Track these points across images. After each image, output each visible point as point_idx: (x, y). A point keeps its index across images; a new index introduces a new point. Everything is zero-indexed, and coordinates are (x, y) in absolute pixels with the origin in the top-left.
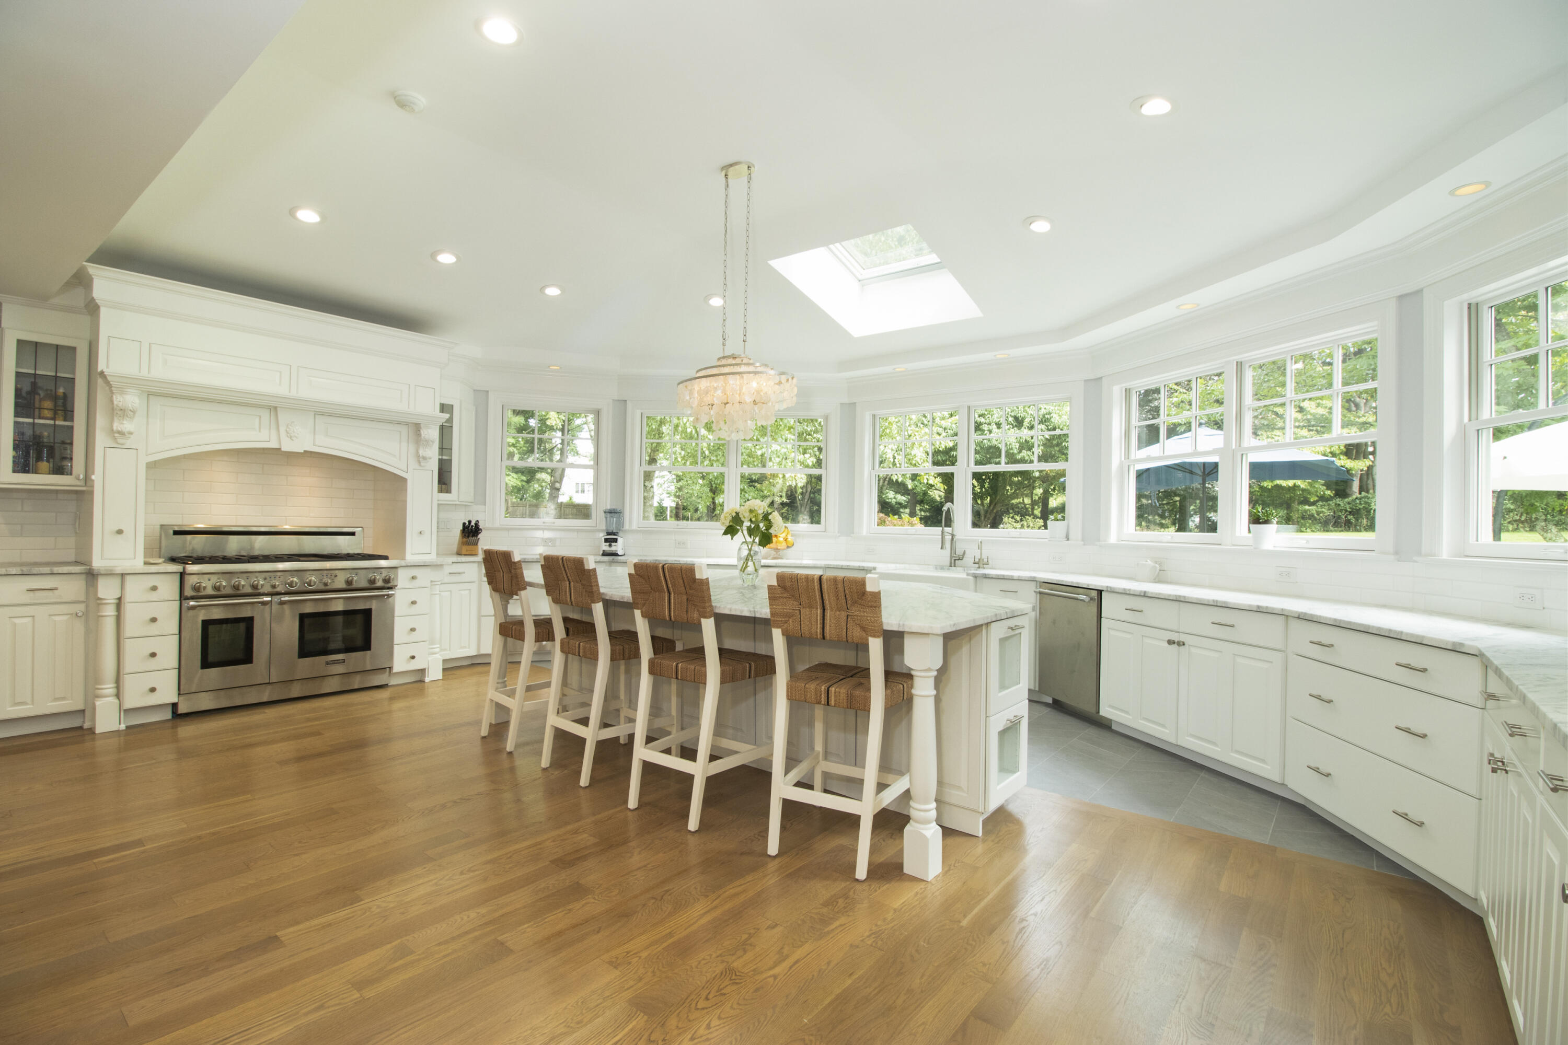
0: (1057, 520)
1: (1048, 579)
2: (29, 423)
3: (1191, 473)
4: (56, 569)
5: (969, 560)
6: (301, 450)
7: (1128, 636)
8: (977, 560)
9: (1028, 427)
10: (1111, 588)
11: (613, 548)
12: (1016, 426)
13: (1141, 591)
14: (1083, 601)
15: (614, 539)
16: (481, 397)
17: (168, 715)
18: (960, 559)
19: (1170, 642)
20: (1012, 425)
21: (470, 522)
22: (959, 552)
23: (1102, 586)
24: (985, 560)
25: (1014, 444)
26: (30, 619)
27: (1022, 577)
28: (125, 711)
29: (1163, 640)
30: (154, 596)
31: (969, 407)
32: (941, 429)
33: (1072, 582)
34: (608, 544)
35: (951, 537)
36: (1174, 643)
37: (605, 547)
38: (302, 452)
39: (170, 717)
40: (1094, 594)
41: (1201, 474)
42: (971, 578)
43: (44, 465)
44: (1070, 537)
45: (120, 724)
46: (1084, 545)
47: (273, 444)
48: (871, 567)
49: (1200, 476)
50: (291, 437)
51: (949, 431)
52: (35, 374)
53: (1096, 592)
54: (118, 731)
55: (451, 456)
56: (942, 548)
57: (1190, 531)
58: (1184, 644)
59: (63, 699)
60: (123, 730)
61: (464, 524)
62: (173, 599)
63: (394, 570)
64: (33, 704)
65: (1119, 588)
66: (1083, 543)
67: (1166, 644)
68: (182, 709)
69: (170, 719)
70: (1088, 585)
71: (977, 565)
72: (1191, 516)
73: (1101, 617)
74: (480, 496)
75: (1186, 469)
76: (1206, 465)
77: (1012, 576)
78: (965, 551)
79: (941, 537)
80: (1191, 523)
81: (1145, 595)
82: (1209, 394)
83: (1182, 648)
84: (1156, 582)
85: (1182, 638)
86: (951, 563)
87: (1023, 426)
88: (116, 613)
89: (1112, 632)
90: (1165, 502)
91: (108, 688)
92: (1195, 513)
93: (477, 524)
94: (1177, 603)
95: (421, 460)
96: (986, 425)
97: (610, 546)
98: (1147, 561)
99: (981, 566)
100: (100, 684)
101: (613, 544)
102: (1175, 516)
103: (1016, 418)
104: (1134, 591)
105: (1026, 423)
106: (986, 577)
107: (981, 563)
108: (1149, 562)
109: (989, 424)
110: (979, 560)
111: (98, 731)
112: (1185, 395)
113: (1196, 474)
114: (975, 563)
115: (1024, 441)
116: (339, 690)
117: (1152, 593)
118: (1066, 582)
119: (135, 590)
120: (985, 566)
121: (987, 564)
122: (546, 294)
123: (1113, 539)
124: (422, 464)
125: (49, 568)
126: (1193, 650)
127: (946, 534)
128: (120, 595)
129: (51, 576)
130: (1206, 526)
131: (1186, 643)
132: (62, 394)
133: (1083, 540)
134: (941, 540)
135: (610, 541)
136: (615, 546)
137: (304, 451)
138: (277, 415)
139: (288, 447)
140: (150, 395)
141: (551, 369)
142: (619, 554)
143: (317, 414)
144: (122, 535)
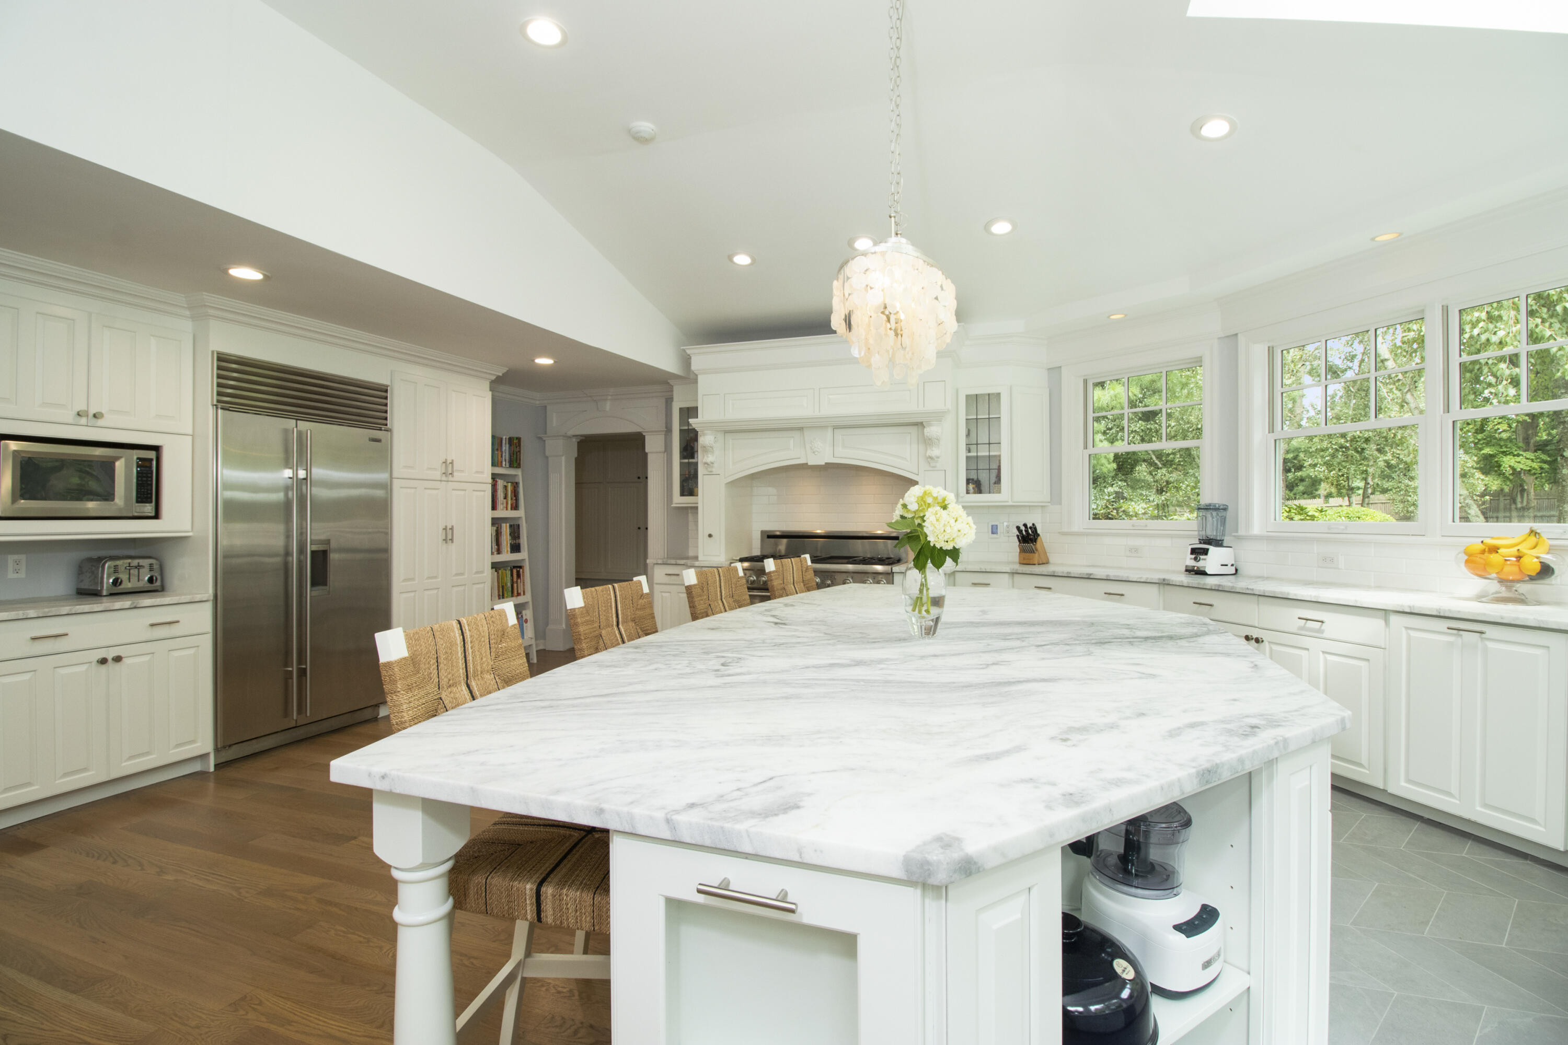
6: (822, 462)
11: (1200, 564)
15: (1204, 549)
16: (1055, 372)
21: (1025, 526)
34: (1193, 556)
37: (1190, 561)
38: (824, 464)
47: (802, 461)
50: (814, 452)
55: (1000, 451)
74: (1057, 494)
93: (1034, 528)
97: (1197, 559)
101: (1202, 557)
124: (932, 464)
135: (1197, 552)
136: (1205, 559)
137: (826, 463)
138: (803, 434)
139: (813, 461)
140: (726, 432)
141: (1113, 319)
142: (1209, 573)
143: (835, 428)
144: (712, 538)
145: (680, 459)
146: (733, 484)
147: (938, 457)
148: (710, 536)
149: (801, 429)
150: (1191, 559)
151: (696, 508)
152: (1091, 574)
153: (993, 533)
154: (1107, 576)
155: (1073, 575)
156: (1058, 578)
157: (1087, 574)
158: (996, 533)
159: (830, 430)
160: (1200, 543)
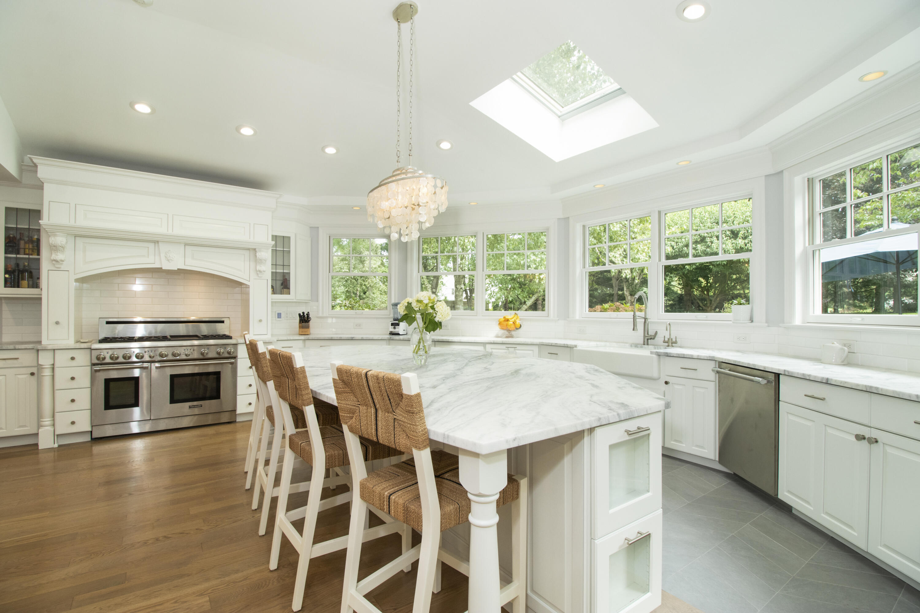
0: (741, 304)
1: (725, 359)
2: (14, 258)
3: (885, 262)
4: (18, 347)
5: (659, 339)
6: (175, 268)
7: (809, 423)
8: (666, 339)
9: (742, 238)
10: (788, 372)
11: (396, 330)
12: (733, 237)
13: (823, 378)
14: (759, 382)
15: (397, 323)
16: (314, 230)
17: (89, 439)
18: (653, 338)
19: (860, 438)
20: (730, 237)
21: (303, 313)
22: (651, 333)
23: (779, 370)
24: (674, 340)
25: (731, 250)
26: (4, 377)
27: (701, 356)
28: (57, 435)
29: (853, 434)
30: (74, 363)
31: (659, 212)
32: (674, 243)
33: (749, 364)
34: (393, 327)
35: (643, 320)
36: (864, 438)
37: (391, 329)
38: (177, 269)
39: (90, 439)
40: (772, 377)
41: (895, 262)
42: (654, 356)
43: (25, 283)
44: (754, 320)
45: (54, 444)
46: (768, 326)
47: (157, 266)
48: (573, 345)
49: (894, 264)
50: (168, 260)
51: (680, 244)
52: (17, 228)
53: (773, 374)
54: (53, 448)
55: (290, 270)
56: (634, 330)
57: (886, 312)
58: (877, 442)
59: (25, 426)
60: (55, 448)
61: (300, 314)
62: (87, 365)
63: (235, 345)
64: (6, 430)
65: (798, 373)
66: (766, 324)
67: (854, 439)
68: (95, 435)
69: (89, 441)
70: (765, 367)
71: (667, 344)
72: (887, 300)
73: (779, 401)
74: (315, 296)
75: (880, 259)
76: (900, 255)
77: (692, 355)
78: (656, 332)
79: (633, 320)
80: (886, 306)
81: (827, 382)
82: (900, 200)
83: (874, 446)
84: (844, 365)
85: (875, 434)
86: (644, 342)
87: (738, 237)
88: (52, 374)
89: (791, 417)
90: (863, 290)
91: (47, 421)
92: (890, 298)
93: (308, 314)
94: (867, 394)
95: (258, 272)
96: (708, 238)
97: (394, 328)
98: (833, 343)
99: (670, 344)
100: (42, 419)
101: (397, 327)
102: (872, 300)
103: (732, 232)
104: (815, 377)
105: (740, 235)
106: (667, 355)
107: (670, 342)
108: (837, 345)
109: (711, 237)
110: (668, 339)
111: (41, 447)
112: (878, 204)
113: (890, 263)
114: (664, 342)
115: (739, 248)
116: (198, 425)
117: (836, 381)
118: (743, 363)
119: (62, 358)
120: (673, 344)
121: (676, 342)
122: (326, 153)
123: (798, 321)
124: (259, 275)
125: (13, 346)
126: (889, 450)
127: (637, 317)
128: (53, 363)
129: (14, 350)
130: (900, 307)
131: (879, 440)
132: (36, 239)
133: (767, 322)
134: (633, 322)
135: (394, 325)
136: (398, 328)
137: (178, 269)
138: (159, 246)
139: (166, 266)
140: (76, 236)
141: (355, 209)
142: (400, 334)
143: (186, 245)
144: (58, 325)
145: (6, 253)
146: (82, 280)
147: (264, 271)
148: (57, 323)
149: (156, 242)
150: (392, 328)
151: (40, 299)
152: (353, 337)
153: (278, 317)
154: (362, 338)
155: (343, 339)
156: (334, 341)
157: (351, 337)
158: (280, 318)
159: (182, 247)
160: (394, 321)
